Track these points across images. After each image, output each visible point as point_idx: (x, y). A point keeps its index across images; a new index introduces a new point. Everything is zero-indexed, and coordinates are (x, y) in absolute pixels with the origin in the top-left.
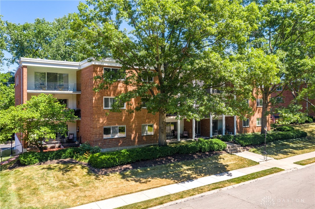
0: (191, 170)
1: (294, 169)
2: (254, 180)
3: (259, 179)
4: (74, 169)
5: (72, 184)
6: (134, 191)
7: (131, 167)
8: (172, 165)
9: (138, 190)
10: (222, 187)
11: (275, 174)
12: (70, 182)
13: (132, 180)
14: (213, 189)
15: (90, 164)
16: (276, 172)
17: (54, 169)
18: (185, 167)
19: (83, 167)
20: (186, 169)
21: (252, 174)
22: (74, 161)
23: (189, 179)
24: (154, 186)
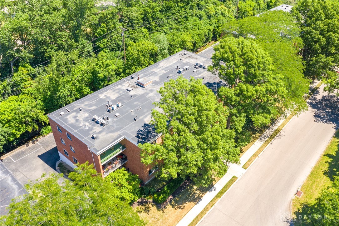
0: (198, 190)
1: (242, 175)
2: (225, 193)
3: (228, 191)
4: (150, 208)
5: (156, 219)
6: (183, 216)
7: (172, 197)
8: (188, 187)
9: (184, 215)
10: (215, 204)
11: (234, 183)
12: (155, 218)
13: (178, 208)
14: (212, 206)
15: (154, 201)
16: (234, 182)
17: (141, 211)
18: (195, 187)
19: (153, 205)
20: (196, 189)
21: (225, 187)
22: (145, 201)
23: (200, 198)
24: (188, 210)
